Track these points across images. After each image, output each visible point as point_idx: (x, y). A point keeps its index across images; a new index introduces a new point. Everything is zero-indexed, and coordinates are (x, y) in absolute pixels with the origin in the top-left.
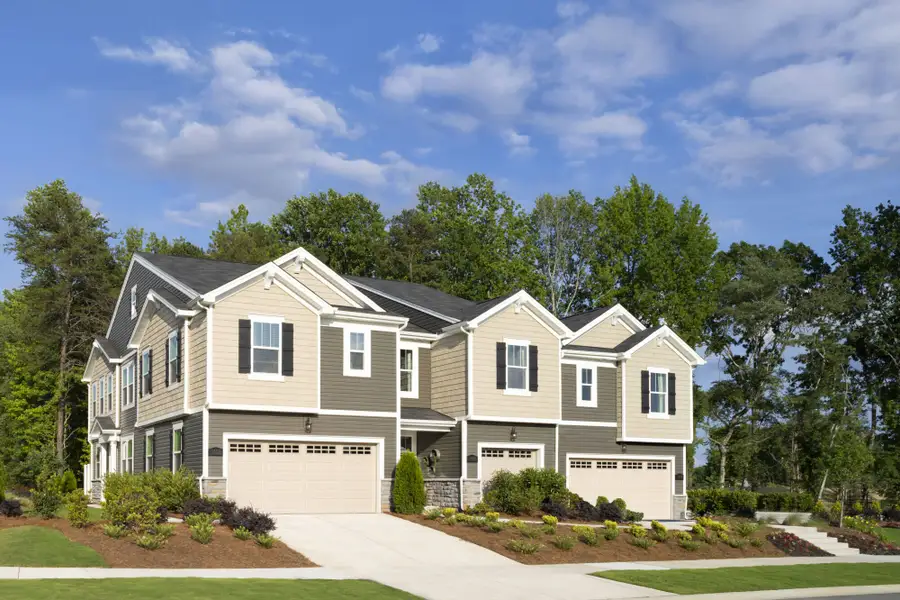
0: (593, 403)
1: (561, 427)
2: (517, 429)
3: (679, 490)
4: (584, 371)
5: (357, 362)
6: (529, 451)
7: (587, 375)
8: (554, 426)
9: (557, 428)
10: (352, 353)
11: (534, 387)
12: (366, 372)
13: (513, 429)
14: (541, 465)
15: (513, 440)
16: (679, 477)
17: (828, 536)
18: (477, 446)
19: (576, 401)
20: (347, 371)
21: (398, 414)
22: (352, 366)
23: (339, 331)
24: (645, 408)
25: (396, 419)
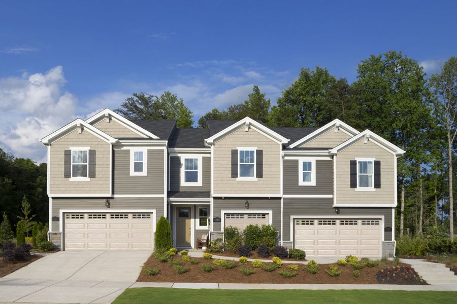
0: (313, 182)
1: (284, 199)
2: (249, 201)
3: (388, 237)
4: (305, 164)
5: (138, 167)
6: (264, 214)
7: (307, 166)
8: (280, 198)
9: (282, 200)
10: (135, 163)
11: (260, 175)
12: (144, 173)
13: (247, 201)
14: (271, 223)
15: (247, 208)
16: (388, 229)
17: (451, 270)
18: (220, 212)
19: (298, 182)
20: (133, 173)
21: (165, 195)
22: (136, 171)
23: (127, 152)
24: (353, 184)
25: (163, 198)
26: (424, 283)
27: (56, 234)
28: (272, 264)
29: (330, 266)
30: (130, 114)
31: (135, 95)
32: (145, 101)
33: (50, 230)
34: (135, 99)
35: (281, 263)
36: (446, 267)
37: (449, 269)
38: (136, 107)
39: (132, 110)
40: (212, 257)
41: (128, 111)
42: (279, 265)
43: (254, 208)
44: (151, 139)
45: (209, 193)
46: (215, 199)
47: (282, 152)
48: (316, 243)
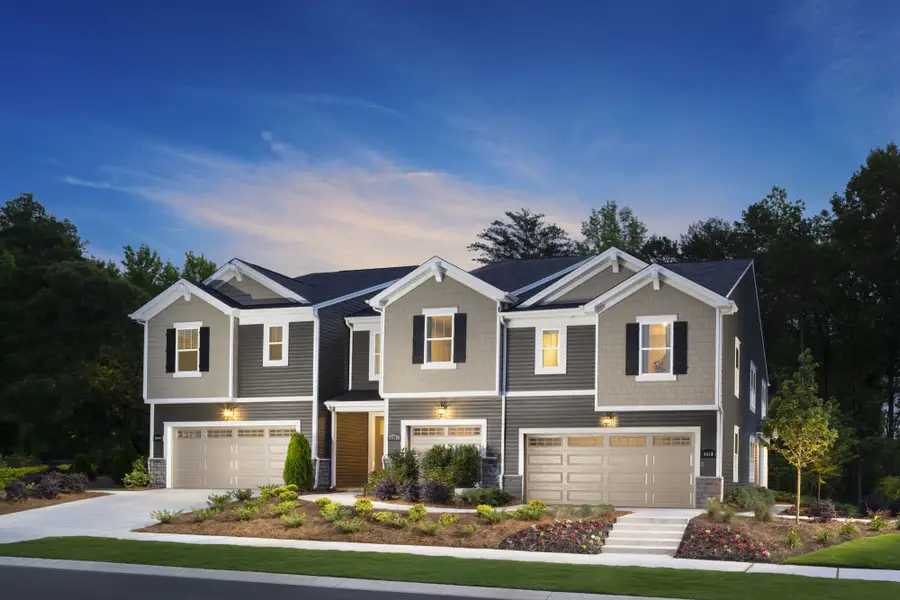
5: (275, 353)
10: (271, 346)
11: (460, 358)
12: (284, 362)
13: (443, 406)
14: (484, 443)
15: (443, 416)
18: (400, 425)
19: (533, 369)
20: (267, 362)
21: (314, 398)
22: (272, 358)
23: (260, 328)
24: (632, 369)
25: (311, 402)
27: (158, 461)
43: (456, 416)
44: (297, 304)
45: (377, 391)
46: (392, 402)
47: (500, 316)
48: (565, 479)
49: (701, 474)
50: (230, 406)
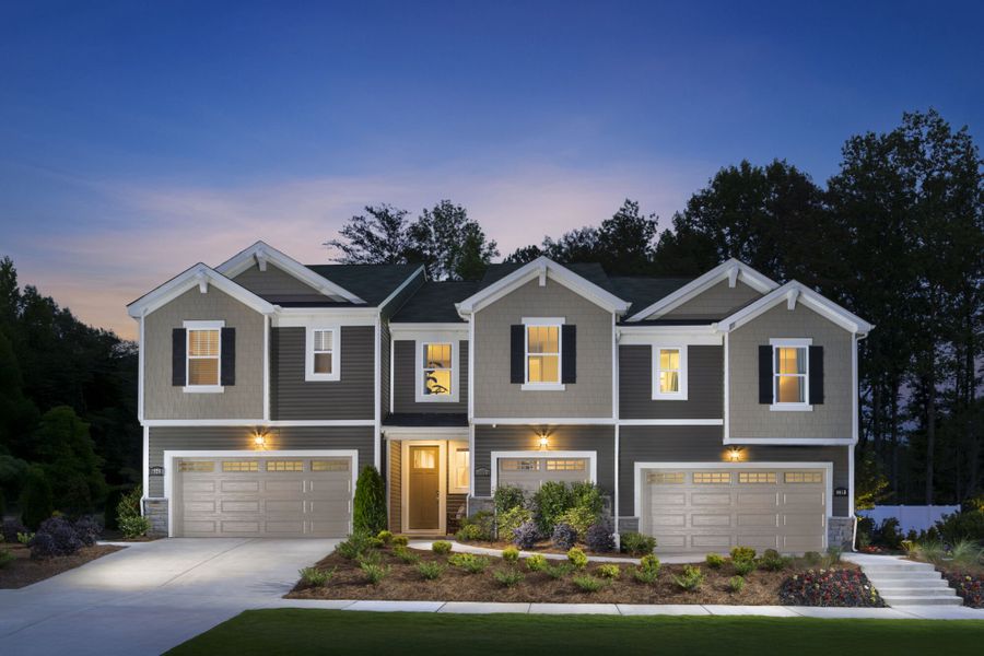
1: (621, 428)
5: (322, 363)
9: (617, 431)
10: (316, 355)
12: (335, 375)
13: (544, 434)
14: (593, 479)
15: (544, 447)
17: (943, 577)
18: (490, 457)
19: (651, 393)
20: (311, 376)
21: (377, 423)
22: (317, 370)
23: (301, 331)
24: (766, 396)
25: (373, 427)
26: (881, 603)
27: (156, 502)
28: (564, 562)
29: (685, 567)
30: (358, 250)
31: (371, 211)
32: (391, 223)
33: (146, 495)
34: (370, 217)
35: (585, 562)
36: (936, 570)
37: (939, 574)
38: (369, 235)
39: (360, 242)
40: (453, 549)
41: (353, 244)
42: (581, 564)
43: (560, 447)
44: (348, 304)
45: (466, 415)
46: (479, 428)
47: (616, 330)
48: (689, 522)
49: (834, 515)
50: (261, 430)
